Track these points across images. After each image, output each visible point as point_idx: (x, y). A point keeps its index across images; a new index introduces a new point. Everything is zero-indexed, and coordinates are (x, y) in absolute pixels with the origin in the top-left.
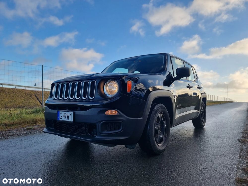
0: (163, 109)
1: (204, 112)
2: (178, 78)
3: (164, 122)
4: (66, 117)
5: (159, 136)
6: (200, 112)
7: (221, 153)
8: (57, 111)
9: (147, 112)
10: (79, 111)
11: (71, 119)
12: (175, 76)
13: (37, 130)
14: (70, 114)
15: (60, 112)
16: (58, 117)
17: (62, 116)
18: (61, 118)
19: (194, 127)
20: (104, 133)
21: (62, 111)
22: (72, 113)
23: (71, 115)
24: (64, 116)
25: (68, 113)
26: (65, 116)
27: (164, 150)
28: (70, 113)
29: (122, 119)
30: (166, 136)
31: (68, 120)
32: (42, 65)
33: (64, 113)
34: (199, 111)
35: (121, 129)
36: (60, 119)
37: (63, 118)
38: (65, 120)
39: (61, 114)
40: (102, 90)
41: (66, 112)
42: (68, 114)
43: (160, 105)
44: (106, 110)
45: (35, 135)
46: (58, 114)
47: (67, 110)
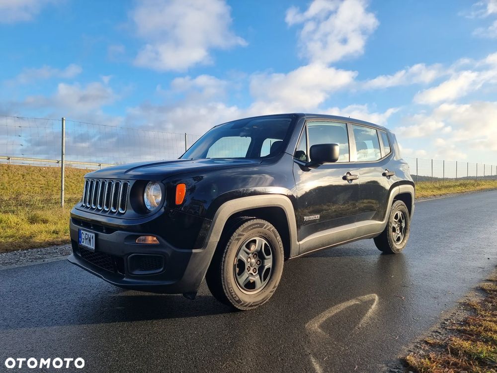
4: (88, 240)
6: (388, 222)
8: (79, 229)
10: (103, 232)
11: (93, 246)
14: (91, 237)
16: (80, 239)
18: (83, 241)
20: (134, 273)
21: (83, 230)
22: (94, 235)
25: (90, 234)
29: (163, 252)
33: (86, 234)
34: (382, 223)
35: (161, 269)
38: (87, 245)
39: (83, 234)
40: (140, 198)
44: (138, 236)
46: (79, 235)
47: (91, 229)
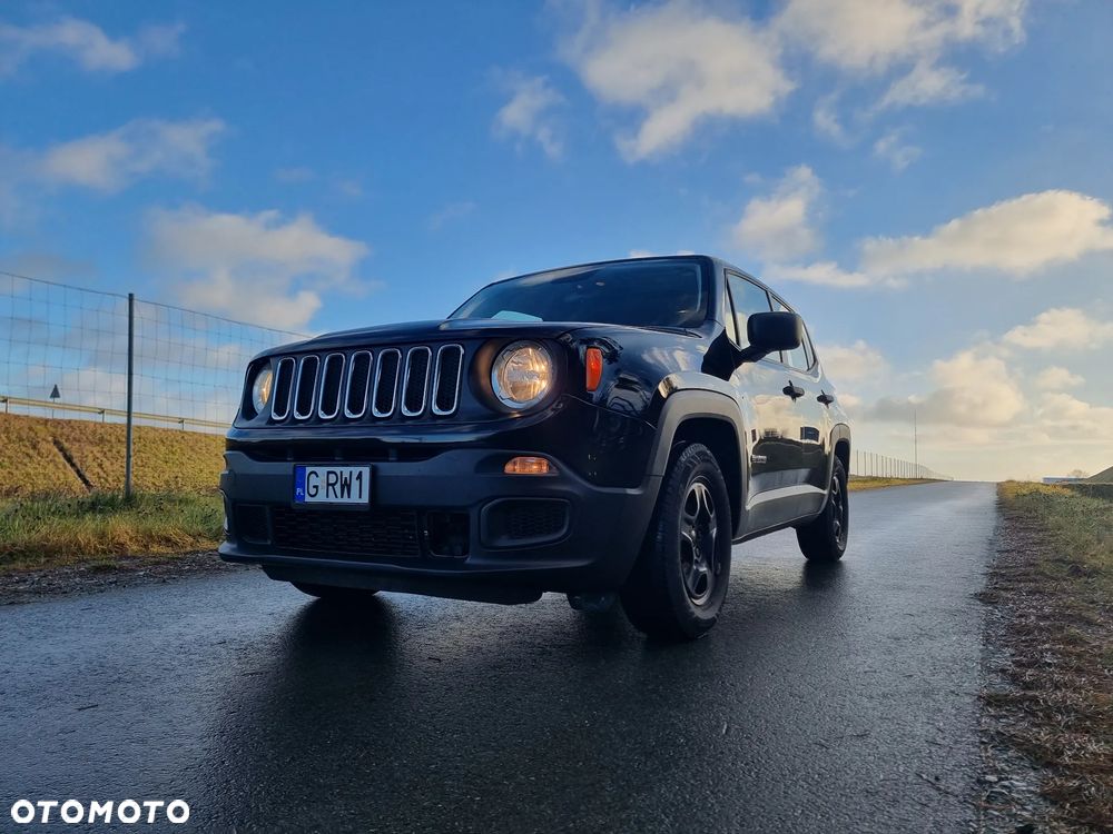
0: (709, 465)
1: (842, 498)
2: (754, 354)
3: (712, 516)
4: (338, 487)
5: (695, 567)
6: (830, 493)
7: (918, 631)
8: (295, 468)
9: (660, 466)
10: (391, 461)
11: (360, 496)
12: (745, 344)
13: (142, 573)
14: (355, 476)
15: (309, 470)
16: (299, 490)
17: (316, 487)
18: (313, 491)
19: (803, 559)
20: (498, 544)
21: (316, 465)
22: (366, 471)
23: (360, 477)
24: (328, 485)
25: (346, 471)
26: (333, 485)
27: (712, 622)
28: (356, 470)
29: (567, 492)
30: (716, 570)
31: (345, 500)
32: (131, 296)
33: (329, 473)
34: (825, 492)
35: (564, 530)
36: (308, 499)
37: (322, 492)
38: (332, 499)
39: (313, 475)
40: (484, 381)
41: (338, 470)
42: (346, 475)
43: (698, 450)
44: (509, 458)
45: (139, 589)
46: (297, 480)
